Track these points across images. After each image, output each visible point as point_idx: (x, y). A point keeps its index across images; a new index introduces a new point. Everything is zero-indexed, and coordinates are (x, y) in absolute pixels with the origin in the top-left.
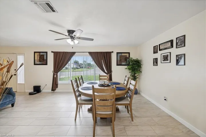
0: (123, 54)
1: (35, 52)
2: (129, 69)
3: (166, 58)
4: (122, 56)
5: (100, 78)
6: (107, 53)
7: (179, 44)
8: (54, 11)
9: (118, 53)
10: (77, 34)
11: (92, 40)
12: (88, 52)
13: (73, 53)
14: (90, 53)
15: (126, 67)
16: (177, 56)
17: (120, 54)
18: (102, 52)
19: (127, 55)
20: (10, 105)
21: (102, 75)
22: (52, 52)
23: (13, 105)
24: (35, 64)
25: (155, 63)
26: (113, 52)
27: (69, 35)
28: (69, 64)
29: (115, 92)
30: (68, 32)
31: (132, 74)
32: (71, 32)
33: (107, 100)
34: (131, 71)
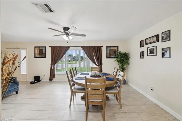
0: (112, 48)
1: (35, 47)
2: (118, 61)
3: (152, 51)
4: (111, 50)
5: (91, 70)
6: (98, 47)
7: (164, 38)
8: (51, 11)
9: (107, 47)
10: (71, 31)
11: (85, 36)
12: (81, 47)
13: (68, 48)
14: (83, 48)
15: (115, 59)
16: (162, 49)
17: (110, 48)
18: (93, 47)
19: (116, 48)
20: (15, 93)
21: (93, 67)
22: (50, 47)
23: (17, 93)
24: (35, 57)
25: (142, 56)
26: (103, 46)
27: (64, 32)
28: (64, 57)
29: (105, 82)
30: (63, 30)
31: (120, 66)
32: (66, 29)
33: (98, 89)
34: (119, 63)
